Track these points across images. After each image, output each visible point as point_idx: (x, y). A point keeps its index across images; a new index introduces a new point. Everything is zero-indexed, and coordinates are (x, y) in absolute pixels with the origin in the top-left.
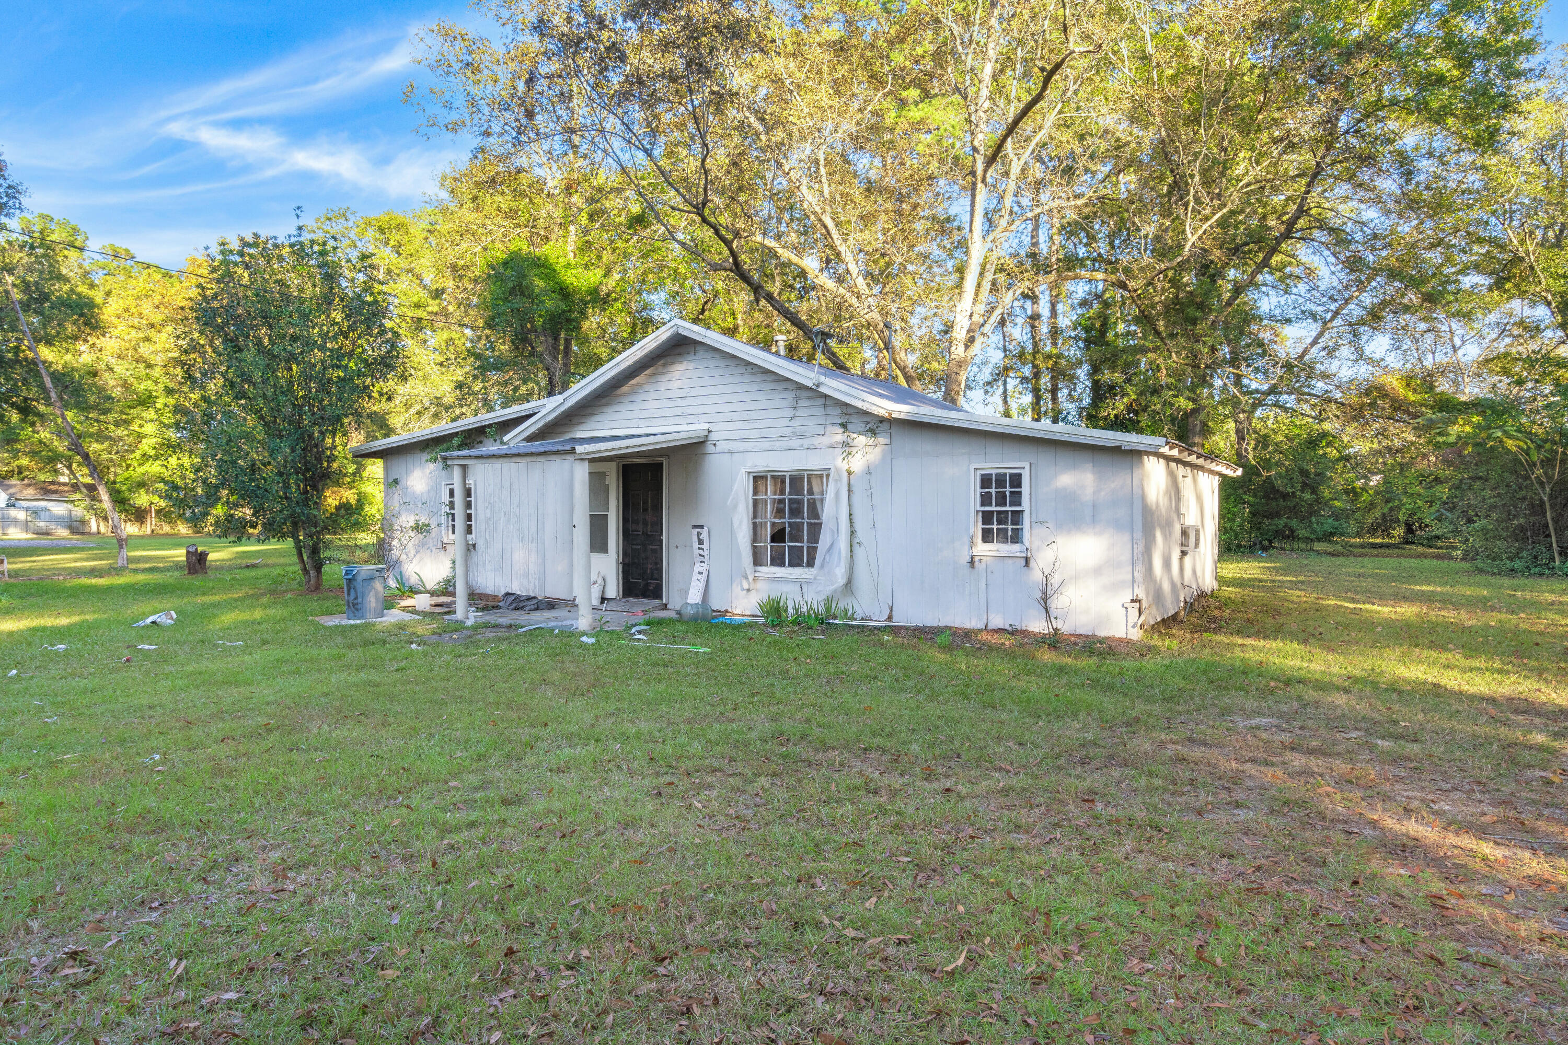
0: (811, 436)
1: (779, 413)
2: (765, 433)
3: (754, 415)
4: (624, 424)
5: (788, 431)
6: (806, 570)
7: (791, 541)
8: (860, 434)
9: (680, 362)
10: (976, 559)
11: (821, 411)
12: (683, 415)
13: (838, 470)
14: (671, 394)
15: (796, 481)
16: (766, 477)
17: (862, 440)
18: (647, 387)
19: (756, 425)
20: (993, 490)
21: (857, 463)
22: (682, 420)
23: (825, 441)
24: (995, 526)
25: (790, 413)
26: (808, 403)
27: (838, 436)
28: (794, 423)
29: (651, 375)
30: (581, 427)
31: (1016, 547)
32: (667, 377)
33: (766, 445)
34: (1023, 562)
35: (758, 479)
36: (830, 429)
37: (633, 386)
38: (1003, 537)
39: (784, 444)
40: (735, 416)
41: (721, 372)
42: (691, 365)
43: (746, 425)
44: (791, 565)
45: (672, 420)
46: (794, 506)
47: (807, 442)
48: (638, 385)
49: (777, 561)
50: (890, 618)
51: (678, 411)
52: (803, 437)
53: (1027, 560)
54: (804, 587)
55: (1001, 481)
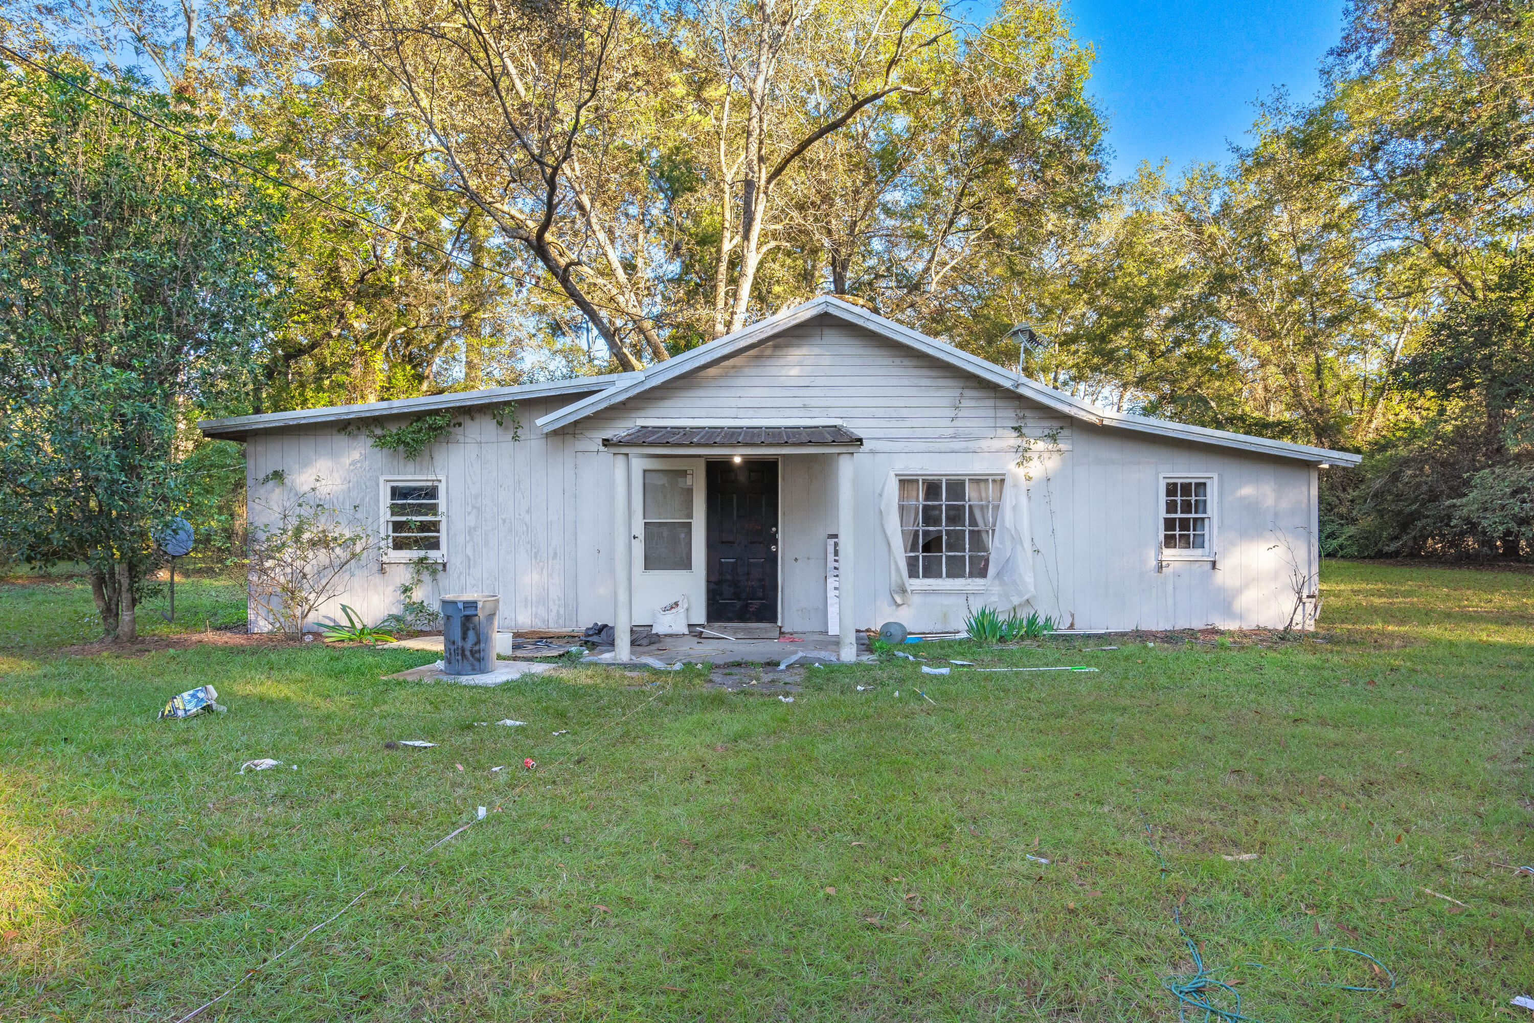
0: (979, 438)
1: (938, 412)
2: (918, 433)
3: (904, 413)
4: (713, 412)
5: (951, 431)
6: (969, 581)
7: (948, 549)
8: (1040, 438)
9: (799, 346)
10: (1164, 564)
11: (991, 413)
12: (805, 407)
13: (1015, 476)
14: (783, 381)
15: (956, 487)
16: (917, 481)
17: (1041, 445)
18: (747, 371)
19: (908, 423)
20: (1179, 499)
21: (1036, 469)
22: (802, 413)
23: (996, 444)
24: (1177, 533)
25: (952, 413)
26: (972, 403)
27: (1012, 440)
28: (955, 423)
29: (757, 357)
30: (642, 413)
31: (1199, 552)
32: (781, 361)
33: (922, 446)
34: (1209, 566)
35: (905, 483)
36: (1000, 432)
37: (727, 367)
38: (1186, 542)
39: (944, 446)
40: (879, 413)
41: (858, 361)
42: (817, 350)
43: (893, 423)
44: (948, 576)
45: (788, 412)
46: (952, 513)
47: (972, 445)
48: (734, 367)
49: (931, 571)
50: (1072, 626)
51: (798, 402)
52: (969, 439)
53: (1214, 563)
54: (971, 599)
55: (1186, 488)
